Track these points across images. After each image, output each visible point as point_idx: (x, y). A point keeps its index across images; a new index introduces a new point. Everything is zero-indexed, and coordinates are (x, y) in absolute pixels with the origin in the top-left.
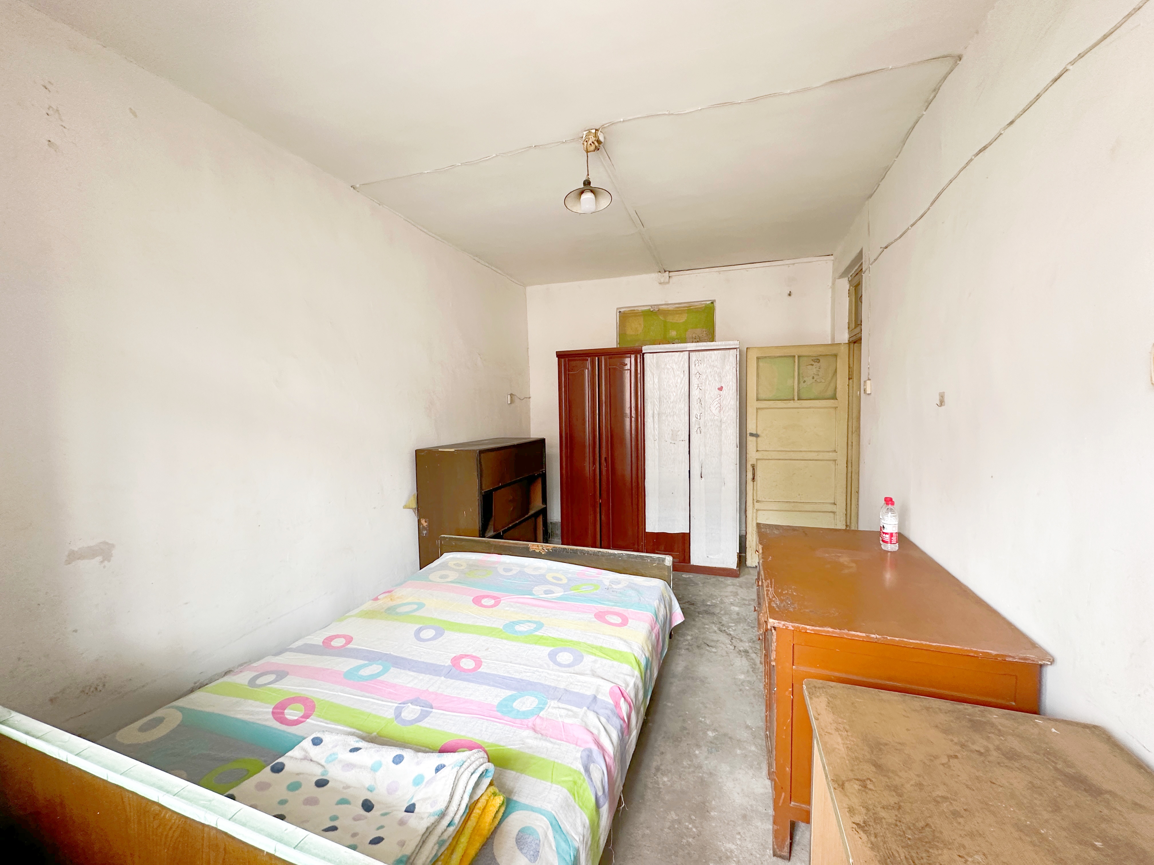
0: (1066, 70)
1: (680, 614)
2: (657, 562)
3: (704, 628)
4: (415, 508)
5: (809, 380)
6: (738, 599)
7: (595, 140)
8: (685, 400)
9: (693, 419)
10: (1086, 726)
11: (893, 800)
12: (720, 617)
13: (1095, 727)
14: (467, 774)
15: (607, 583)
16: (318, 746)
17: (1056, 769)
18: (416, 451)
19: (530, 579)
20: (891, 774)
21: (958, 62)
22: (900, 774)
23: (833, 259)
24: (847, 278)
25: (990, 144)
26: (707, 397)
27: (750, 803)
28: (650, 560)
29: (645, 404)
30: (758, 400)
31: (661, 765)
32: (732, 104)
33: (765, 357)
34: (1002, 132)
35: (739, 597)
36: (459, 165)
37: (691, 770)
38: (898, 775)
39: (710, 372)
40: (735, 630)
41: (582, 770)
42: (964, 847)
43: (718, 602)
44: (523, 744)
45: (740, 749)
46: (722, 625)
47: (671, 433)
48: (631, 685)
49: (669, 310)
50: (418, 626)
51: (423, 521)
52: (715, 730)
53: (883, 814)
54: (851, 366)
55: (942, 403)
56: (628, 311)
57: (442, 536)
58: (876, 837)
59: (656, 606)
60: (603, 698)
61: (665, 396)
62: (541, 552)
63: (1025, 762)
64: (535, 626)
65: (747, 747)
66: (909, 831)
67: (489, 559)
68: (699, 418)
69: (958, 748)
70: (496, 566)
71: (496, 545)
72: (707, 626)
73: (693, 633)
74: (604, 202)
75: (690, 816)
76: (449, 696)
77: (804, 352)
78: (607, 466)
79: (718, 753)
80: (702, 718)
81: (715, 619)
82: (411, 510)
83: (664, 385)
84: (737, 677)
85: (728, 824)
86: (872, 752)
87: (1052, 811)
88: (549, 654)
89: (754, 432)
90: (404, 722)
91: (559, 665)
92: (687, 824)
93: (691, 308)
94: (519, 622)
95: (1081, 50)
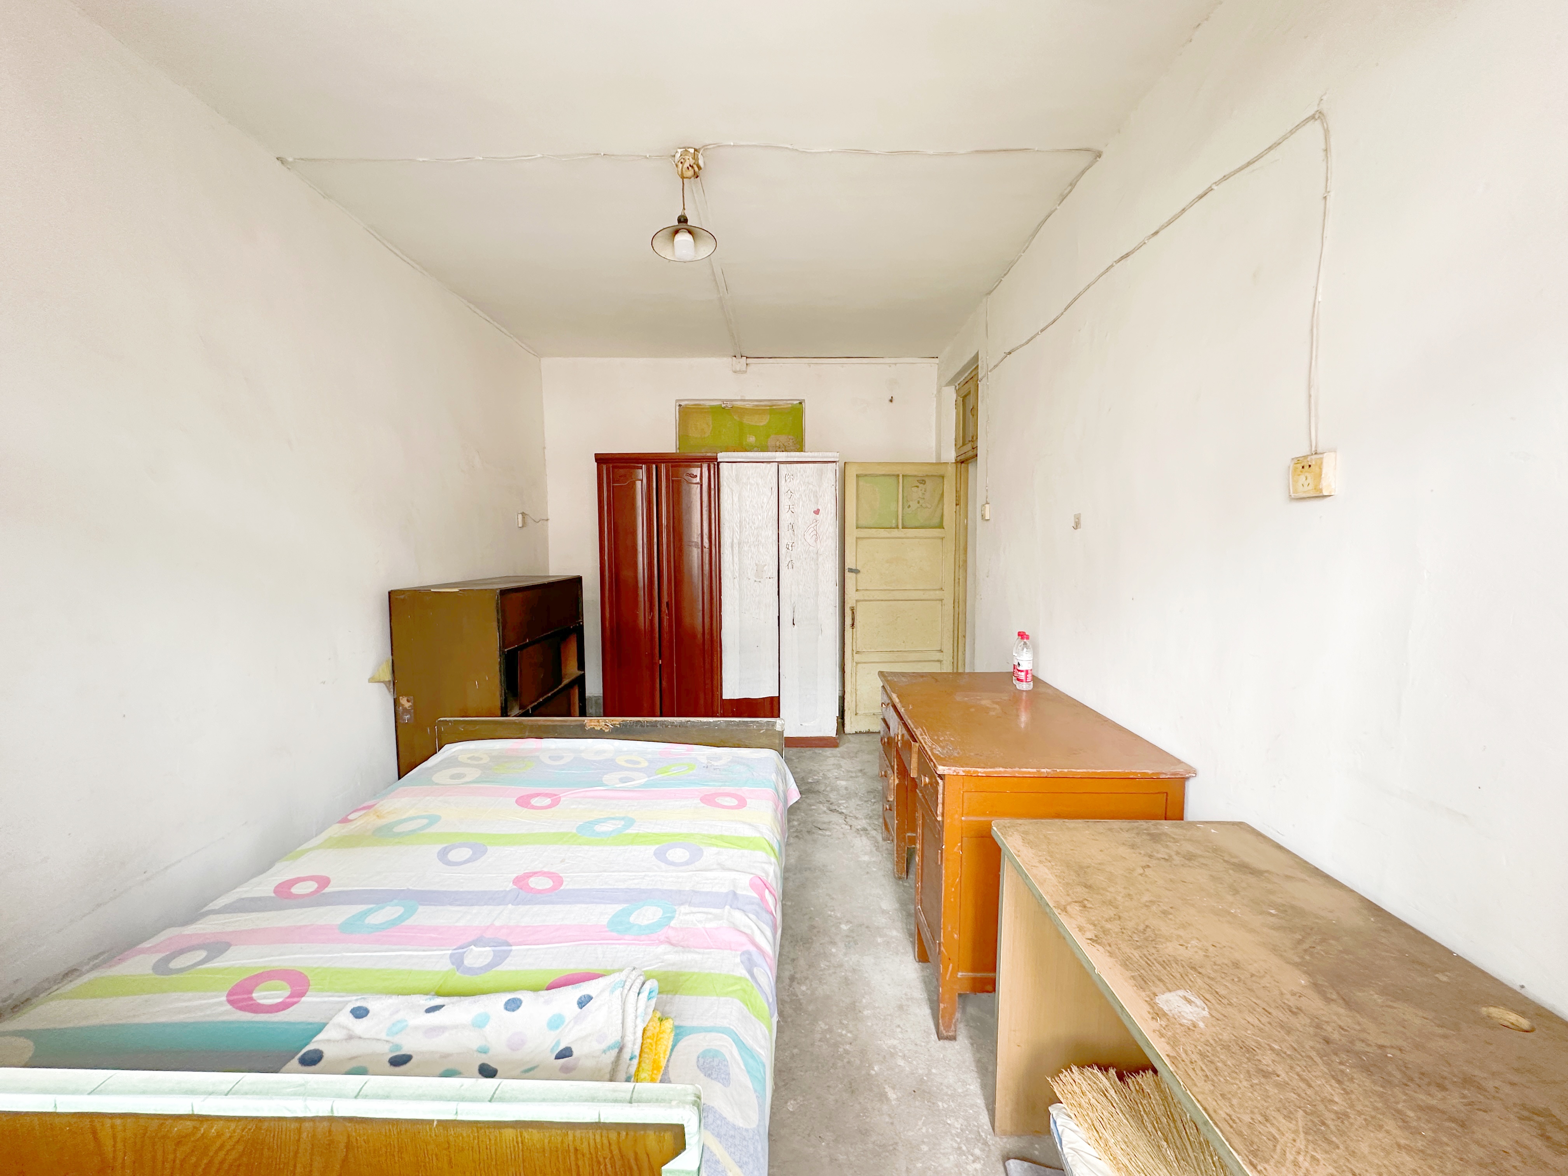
0: (1210, 189)
1: (795, 790)
2: (765, 728)
3: (811, 810)
4: (390, 681)
5: (914, 505)
6: (843, 772)
7: (694, 163)
8: (772, 525)
9: (783, 550)
10: (1234, 824)
11: (1111, 912)
12: (827, 795)
13: (1241, 823)
14: (633, 995)
15: (704, 761)
16: (364, 1018)
17: (1224, 861)
18: (389, 593)
19: (593, 767)
20: (1101, 891)
21: (1098, 159)
22: (1109, 889)
23: (938, 362)
24: (954, 386)
25: (1132, 252)
26: (800, 522)
27: (904, 992)
28: (757, 726)
29: (722, 530)
30: (857, 528)
31: (795, 973)
32: (868, 153)
33: (866, 475)
34: (1146, 242)
35: (843, 770)
36: (479, 160)
37: (830, 972)
38: (1107, 891)
39: (804, 491)
40: (847, 807)
41: (748, 976)
42: (1181, 937)
43: (821, 778)
44: (662, 962)
45: (881, 936)
46: (831, 804)
47: (755, 568)
48: (771, 874)
49: (746, 409)
50: (439, 847)
51: (404, 701)
52: (848, 922)
53: (1108, 926)
54: (958, 489)
55: (1077, 526)
56: (692, 405)
57: (442, 719)
58: (1110, 946)
59: (774, 780)
60: (744, 893)
61: (748, 520)
62: (604, 729)
63: (1202, 860)
64: (623, 823)
65: (887, 933)
66: (1135, 935)
67: (522, 747)
68: (790, 548)
69: (1147, 859)
70: (537, 754)
71: (532, 726)
72: (813, 807)
73: (799, 817)
74: (705, 249)
75: (841, 1023)
76: (529, 926)
77: (909, 471)
78: (670, 614)
79: (857, 946)
80: (832, 911)
81: (822, 799)
82: (382, 684)
83: (746, 505)
84: (860, 859)
85: (885, 1019)
86: (1079, 875)
87: (1234, 895)
88: (655, 854)
89: (854, 568)
90: (471, 971)
91: (672, 864)
92: (840, 1031)
93: (774, 407)
94: (598, 822)
95: (1226, 172)
